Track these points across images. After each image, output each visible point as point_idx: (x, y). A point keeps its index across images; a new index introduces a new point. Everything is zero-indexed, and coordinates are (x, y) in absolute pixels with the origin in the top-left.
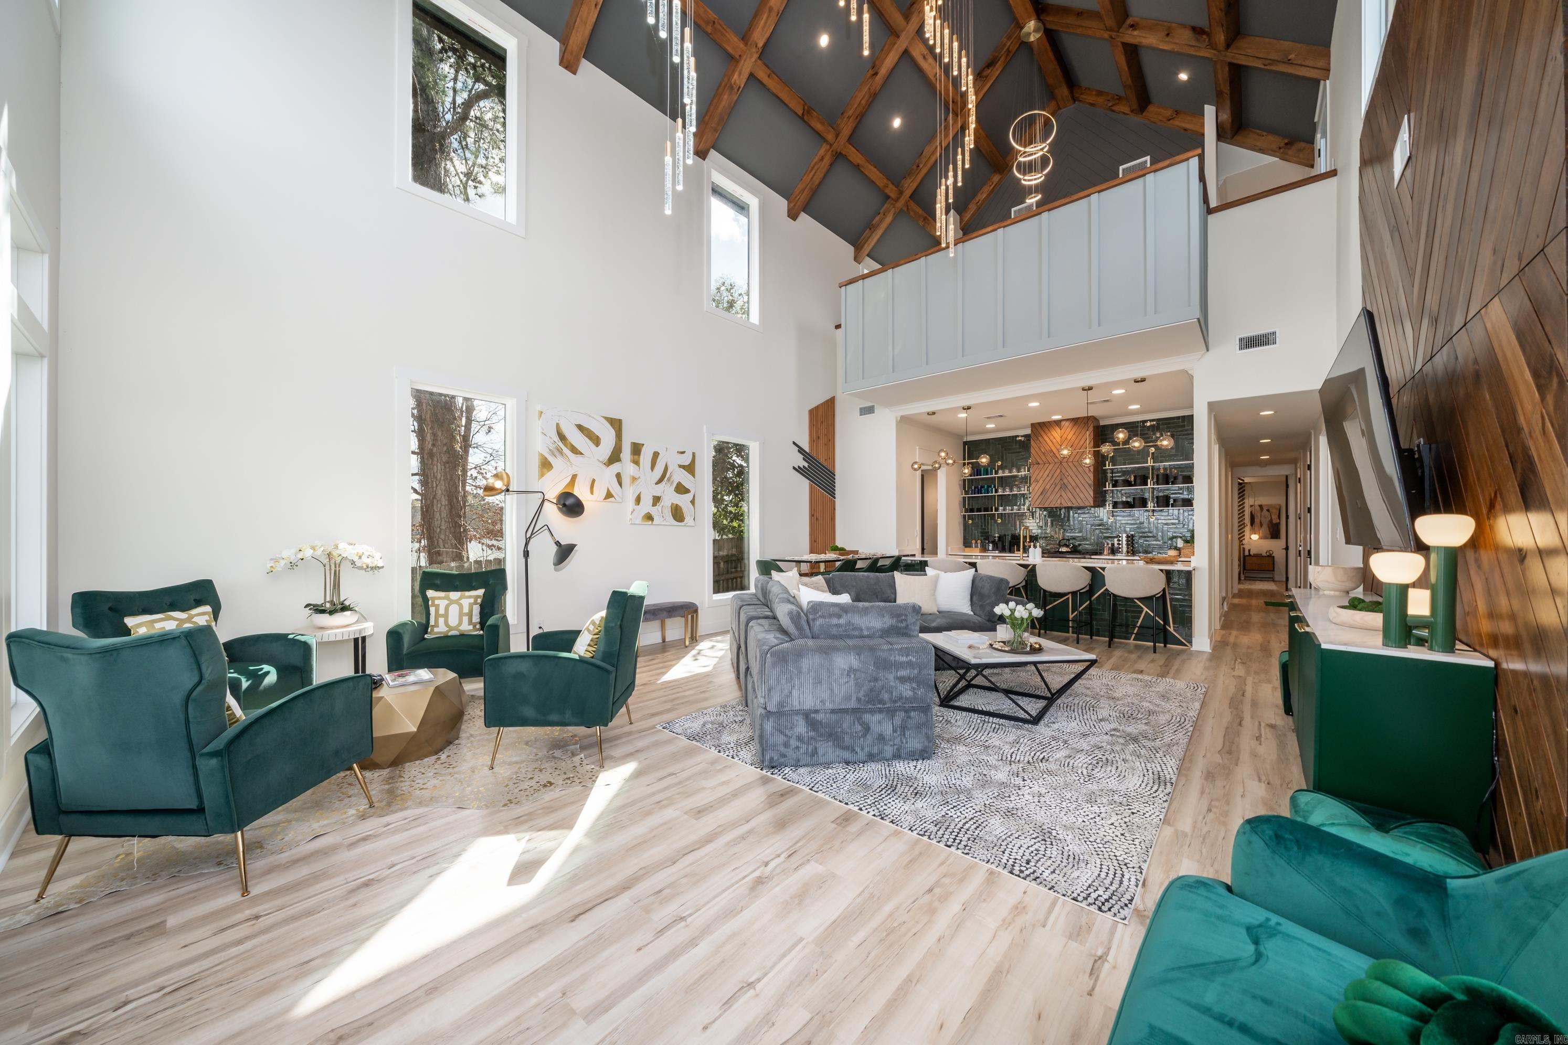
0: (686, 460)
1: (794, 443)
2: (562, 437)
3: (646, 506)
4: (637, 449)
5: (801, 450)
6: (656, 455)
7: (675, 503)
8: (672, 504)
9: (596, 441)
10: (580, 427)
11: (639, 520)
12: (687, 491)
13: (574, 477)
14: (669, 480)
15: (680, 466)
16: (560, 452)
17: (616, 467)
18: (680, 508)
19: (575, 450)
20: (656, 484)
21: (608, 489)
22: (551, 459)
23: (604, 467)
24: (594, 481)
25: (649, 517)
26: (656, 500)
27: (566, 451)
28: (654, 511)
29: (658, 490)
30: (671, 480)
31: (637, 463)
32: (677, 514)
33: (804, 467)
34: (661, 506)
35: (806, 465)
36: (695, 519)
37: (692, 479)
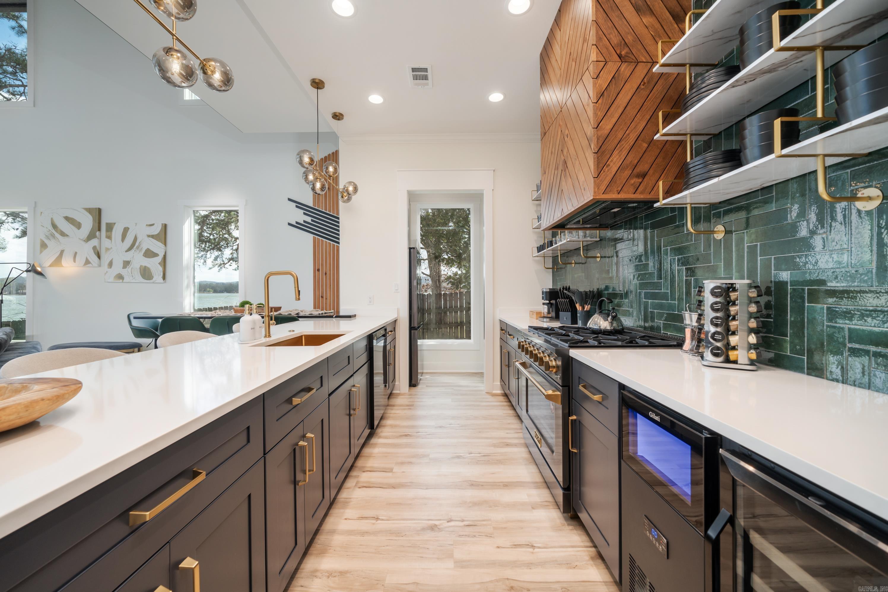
0: (157, 230)
1: (290, 200)
2: (54, 226)
3: (118, 268)
4: (110, 227)
5: (300, 205)
6: (126, 230)
7: (144, 265)
8: (141, 266)
9: (78, 226)
10: (67, 218)
11: (111, 280)
12: (155, 255)
13: (62, 252)
14: (138, 248)
15: (149, 236)
16: (53, 236)
17: (94, 242)
18: (149, 269)
19: (63, 234)
20: (126, 251)
21: (87, 258)
22: (46, 241)
23: (83, 243)
24: (76, 253)
25: (120, 277)
26: (126, 264)
27: (57, 235)
28: (124, 272)
29: (128, 256)
30: (140, 248)
31: (109, 237)
32: (146, 274)
33: (305, 222)
34: (130, 268)
35: (309, 219)
36: (164, 278)
37: (161, 245)
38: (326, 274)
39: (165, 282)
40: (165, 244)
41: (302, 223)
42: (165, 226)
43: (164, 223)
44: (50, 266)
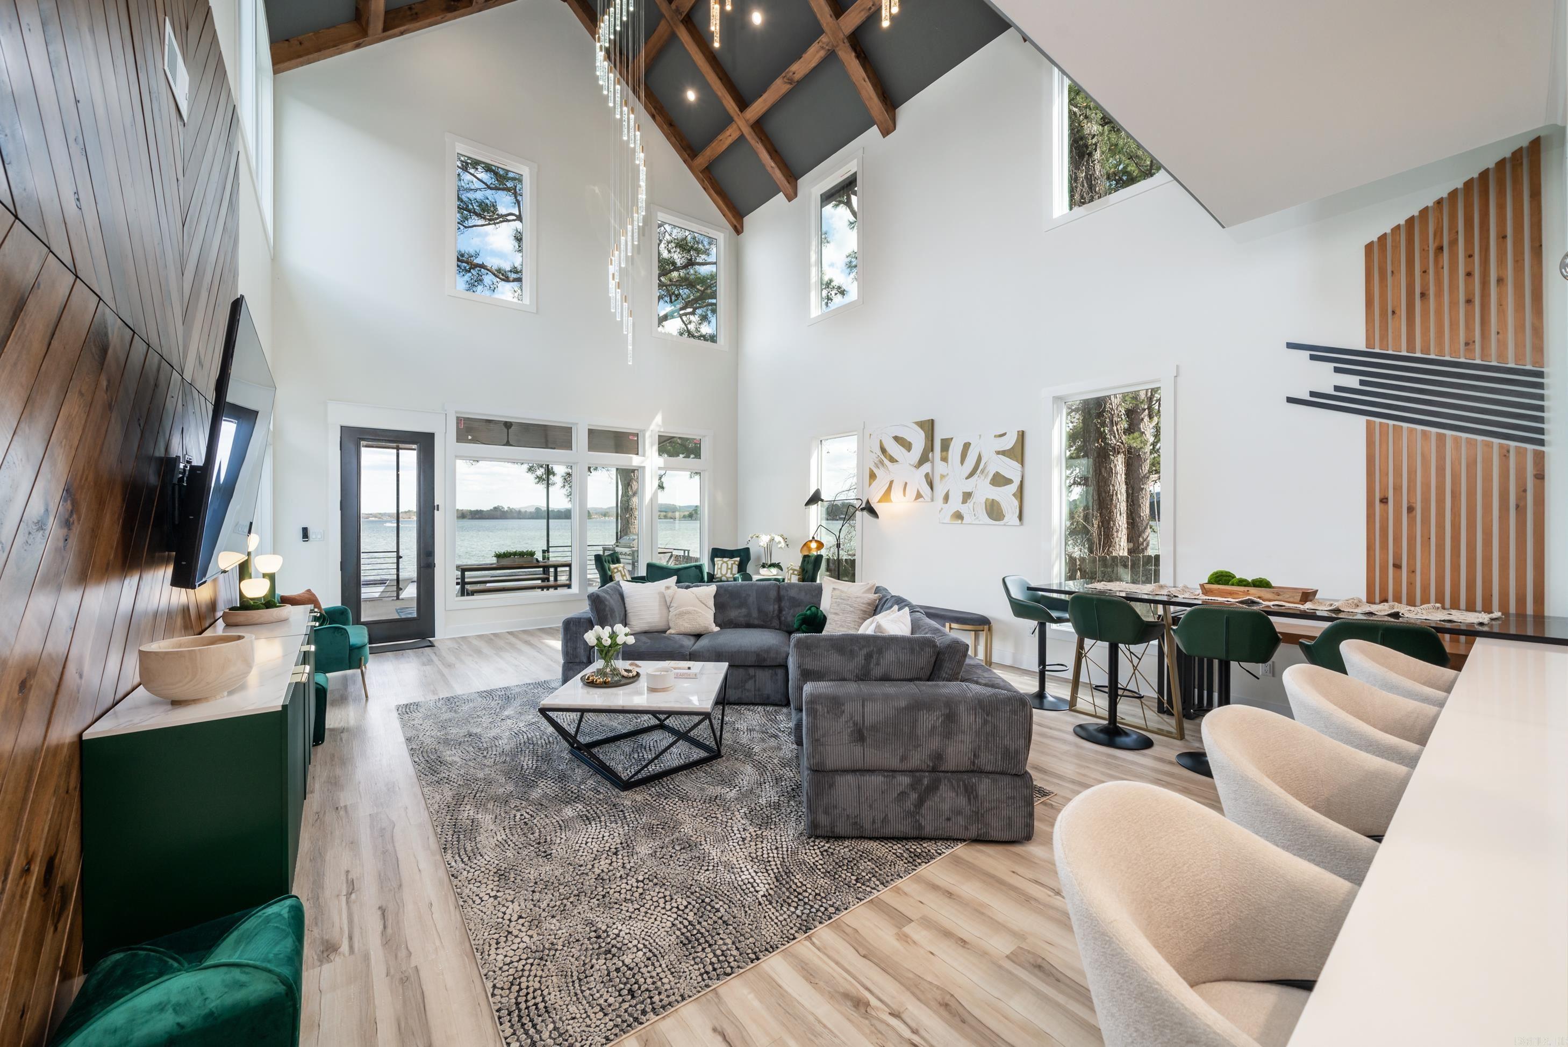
0: (1009, 442)
1: (1290, 346)
2: (883, 450)
3: (955, 503)
4: (946, 444)
5: (1319, 353)
6: (967, 446)
7: (991, 497)
8: (987, 499)
9: (907, 445)
10: (897, 439)
11: (948, 519)
12: (1008, 481)
13: (891, 482)
14: (982, 472)
15: (998, 453)
16: (882, 462)
17: (927, 467)
18: (998, 503)
19: (892, 460)
20: (966, 478)
21: (918, 491)
22: (876, 471)
23: (914, 469)
24: (906, 484)
25: (958, 516)
26: (967, 496)
27: (886, 462)
28: (964, 509)
29: (969, 486)
30: (986, 472)
31: (945, 459)
32: (994, 511)
33: (1337, 388)
34: (972, 503)
35: (1352, 381)
36: (1020, 517)
37: (1017, 465)
38: (1411, 509)
39: (1022, 524)
40: (1022, 464)
41: (1331, 391)
42: (1022, 435)
43: (1020, 429)
44: (879, 502)
